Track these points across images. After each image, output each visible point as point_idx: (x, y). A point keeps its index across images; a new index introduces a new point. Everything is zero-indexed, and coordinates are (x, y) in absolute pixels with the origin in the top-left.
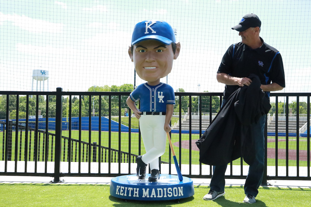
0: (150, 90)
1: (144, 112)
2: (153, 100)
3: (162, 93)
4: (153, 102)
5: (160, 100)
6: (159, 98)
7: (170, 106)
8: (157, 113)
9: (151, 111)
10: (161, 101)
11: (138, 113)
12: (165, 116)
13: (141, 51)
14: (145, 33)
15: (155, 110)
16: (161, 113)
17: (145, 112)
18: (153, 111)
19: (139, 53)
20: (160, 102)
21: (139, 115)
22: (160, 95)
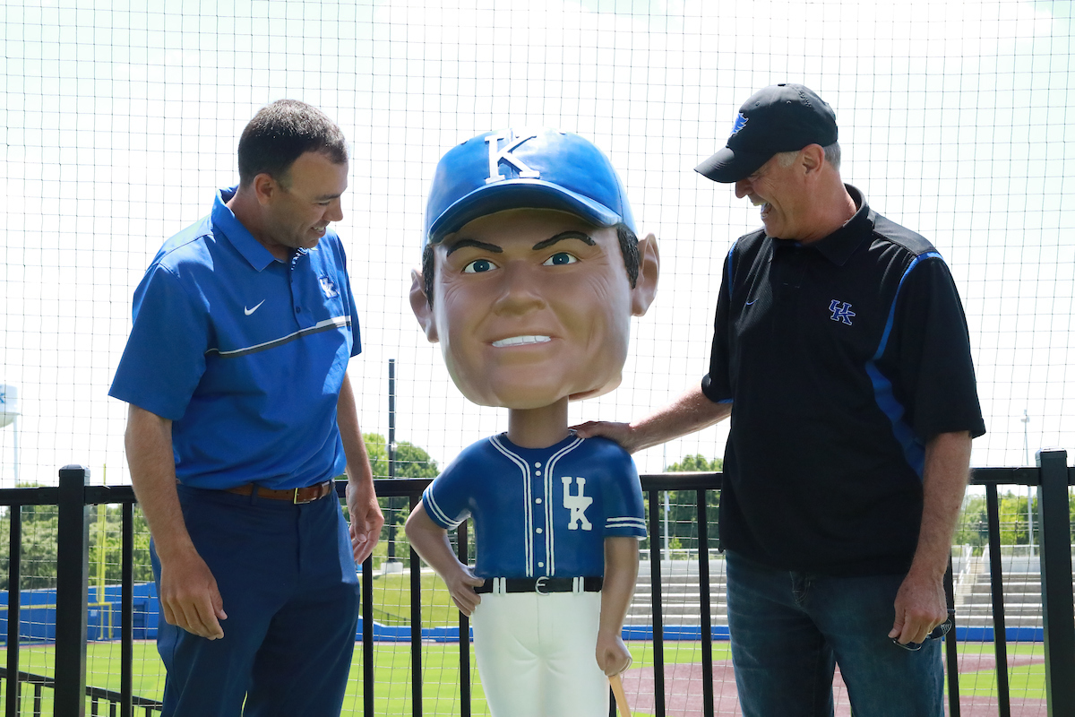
0: (525, 468)
1: (496, 580)
2: (539, 520)
3: (581, 482)
4: (539, 530)
5: (575, 516)
6: (567, 505)
7: (620, 546)
8: (559, 584)
9: (529, 571)
10: (579, 522)
11: (467, 586)
12: (596, 597)
14: (488, 181)
15: (551, 569)
16: (578, 583)
17: (503, 580)
18: (539, 571)
19: (463, 276)
20: (573, 526)
21: (471, 595)
22: (574, 491)
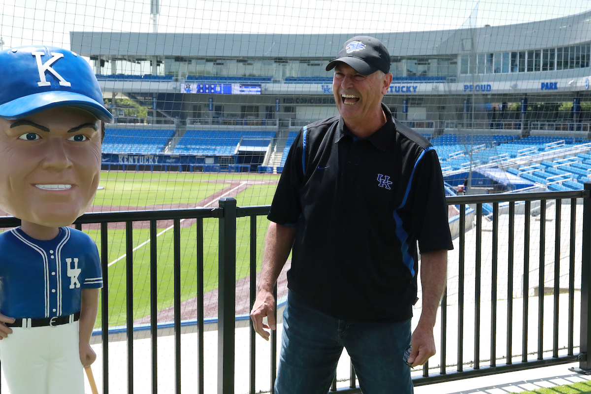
0: (44, 254)
1: (25, 320)
2: (53, 285)
3: (76, 260)
4: (54, 291)
5: (73, 281)
6: (69, 275)
8: (63, 320)
9: (47, 314)
10: (75, 284)
13: (24, 137)
14: (40, 84)
15: (59, 312)
18: (52, 314)
19: (18, 140)
20: (72, 287)
22: (73, 267)
